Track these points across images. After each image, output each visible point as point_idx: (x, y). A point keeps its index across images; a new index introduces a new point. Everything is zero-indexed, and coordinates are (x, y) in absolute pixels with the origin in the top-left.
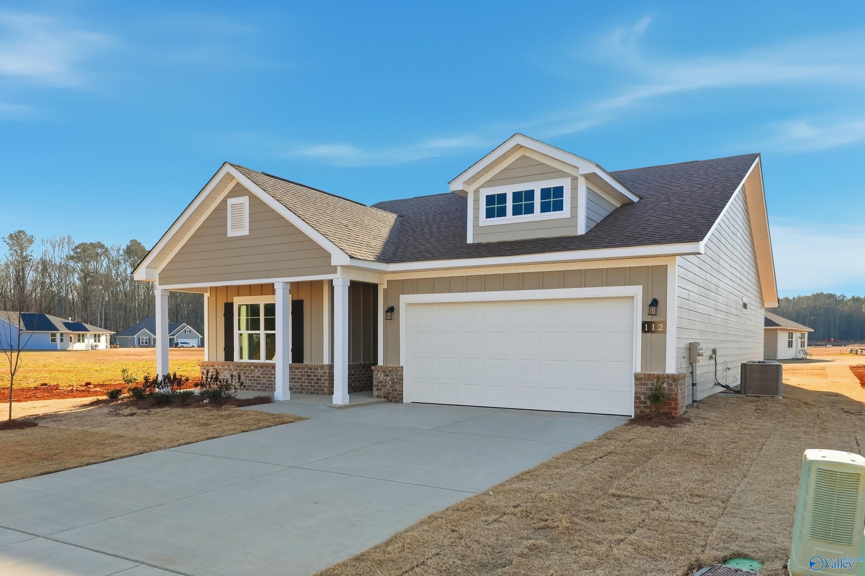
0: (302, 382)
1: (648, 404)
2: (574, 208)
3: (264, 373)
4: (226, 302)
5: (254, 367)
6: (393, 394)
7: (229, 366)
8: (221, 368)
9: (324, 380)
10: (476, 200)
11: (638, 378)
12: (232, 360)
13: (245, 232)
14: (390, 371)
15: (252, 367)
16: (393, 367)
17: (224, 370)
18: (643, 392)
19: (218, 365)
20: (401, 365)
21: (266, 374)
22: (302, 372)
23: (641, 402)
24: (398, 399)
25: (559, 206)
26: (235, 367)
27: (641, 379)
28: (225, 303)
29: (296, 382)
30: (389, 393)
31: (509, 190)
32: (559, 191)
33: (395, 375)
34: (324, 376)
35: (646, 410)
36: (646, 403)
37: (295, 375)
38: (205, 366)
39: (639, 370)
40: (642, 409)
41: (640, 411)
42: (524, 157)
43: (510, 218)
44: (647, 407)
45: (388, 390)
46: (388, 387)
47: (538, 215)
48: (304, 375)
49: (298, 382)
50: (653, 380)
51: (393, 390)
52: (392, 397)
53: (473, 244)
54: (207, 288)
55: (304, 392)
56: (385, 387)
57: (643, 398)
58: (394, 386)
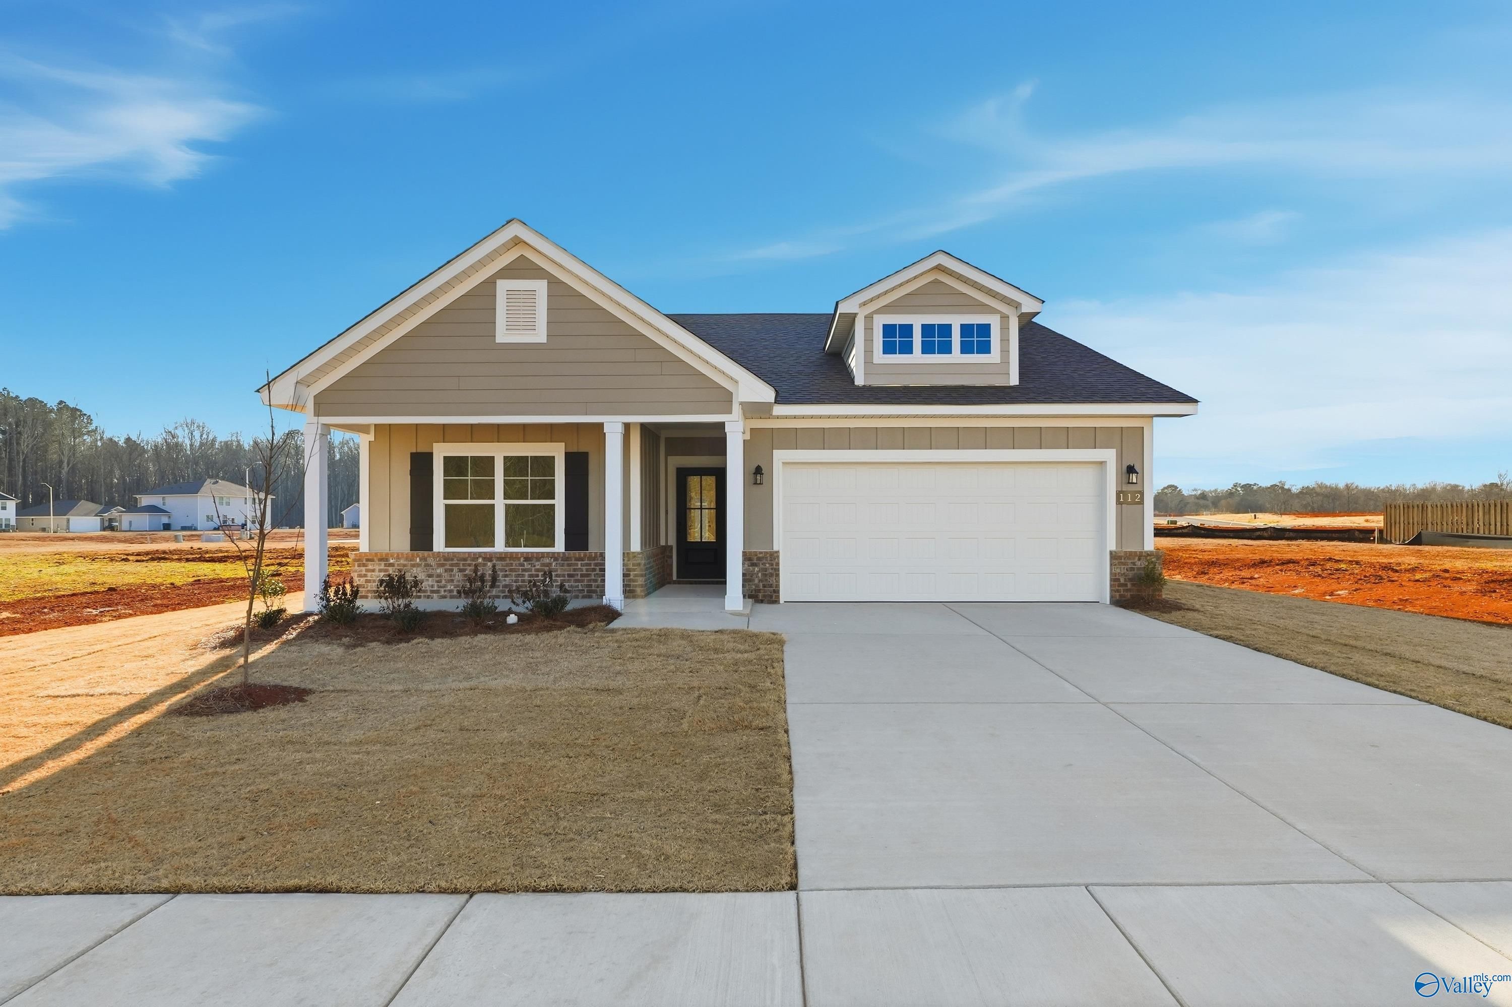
0: (590, 581)
1: (1129, 586)
2: (1005, 351)
3: (507, 568)
4: (415, 451)
5: (484, 559)
6: (765, 592)
7: (424, 559)
8: (405, 563)
9: (636, 575)
10: (869, 329)
11: (1114, 556)
12: (430, 548)
13: (540, 336)
14: (759, 559)
15: (480, 560)
16: (767, 553)
17: (413, 566)
18: (1123, 572)
19: (398, 558)
20: (775, 549)
21: (511, 570)
22: (590, 565)
23: (1121, 585)
24: (774, 597)
25: (985, 348)
26: (439, 561)
27: (1120, 557)
28: (411, 453)
29: (577, 581)
30: (759, 591)
31: (917, 321)
32: (985, 330)
33: (769, 563)
34: (634, 570)
35: (1126, 594)
36: (1126, 585)
37: (575, 570)
38: (364, 560)
39: (1114, 548)
40: (1122, 593)
41: (1120, 596)
42: (936, 282)
43: (917, 356)
44: (1127, 590)
45: (757, 586)
46: (756, 581)
47: (956, 356)
48: (594, 570)
49: (583, 581)
50: (1134, 559)
51: (764, 586)
52: (764, 596)
53: (864, 386)
54: (368, 426)
55: (594, 595)
56: (750, 582)
57: (1122, 581)
58: (766, 580)
